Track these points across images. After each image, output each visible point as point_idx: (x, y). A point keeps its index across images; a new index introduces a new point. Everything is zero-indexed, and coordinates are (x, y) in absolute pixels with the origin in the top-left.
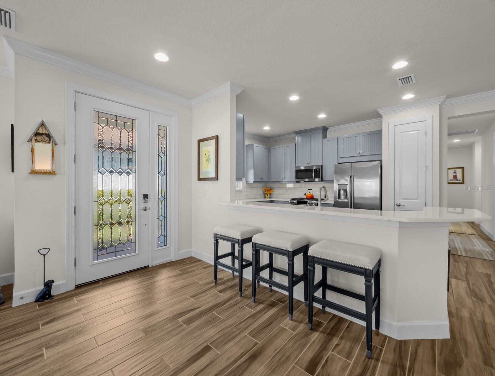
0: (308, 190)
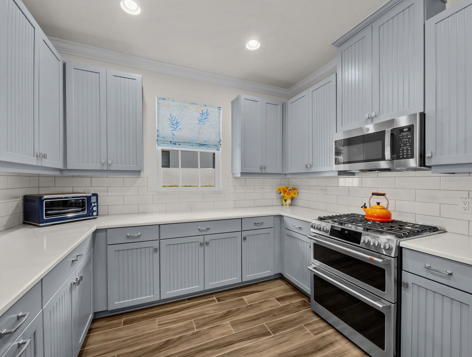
0: (373, 194)
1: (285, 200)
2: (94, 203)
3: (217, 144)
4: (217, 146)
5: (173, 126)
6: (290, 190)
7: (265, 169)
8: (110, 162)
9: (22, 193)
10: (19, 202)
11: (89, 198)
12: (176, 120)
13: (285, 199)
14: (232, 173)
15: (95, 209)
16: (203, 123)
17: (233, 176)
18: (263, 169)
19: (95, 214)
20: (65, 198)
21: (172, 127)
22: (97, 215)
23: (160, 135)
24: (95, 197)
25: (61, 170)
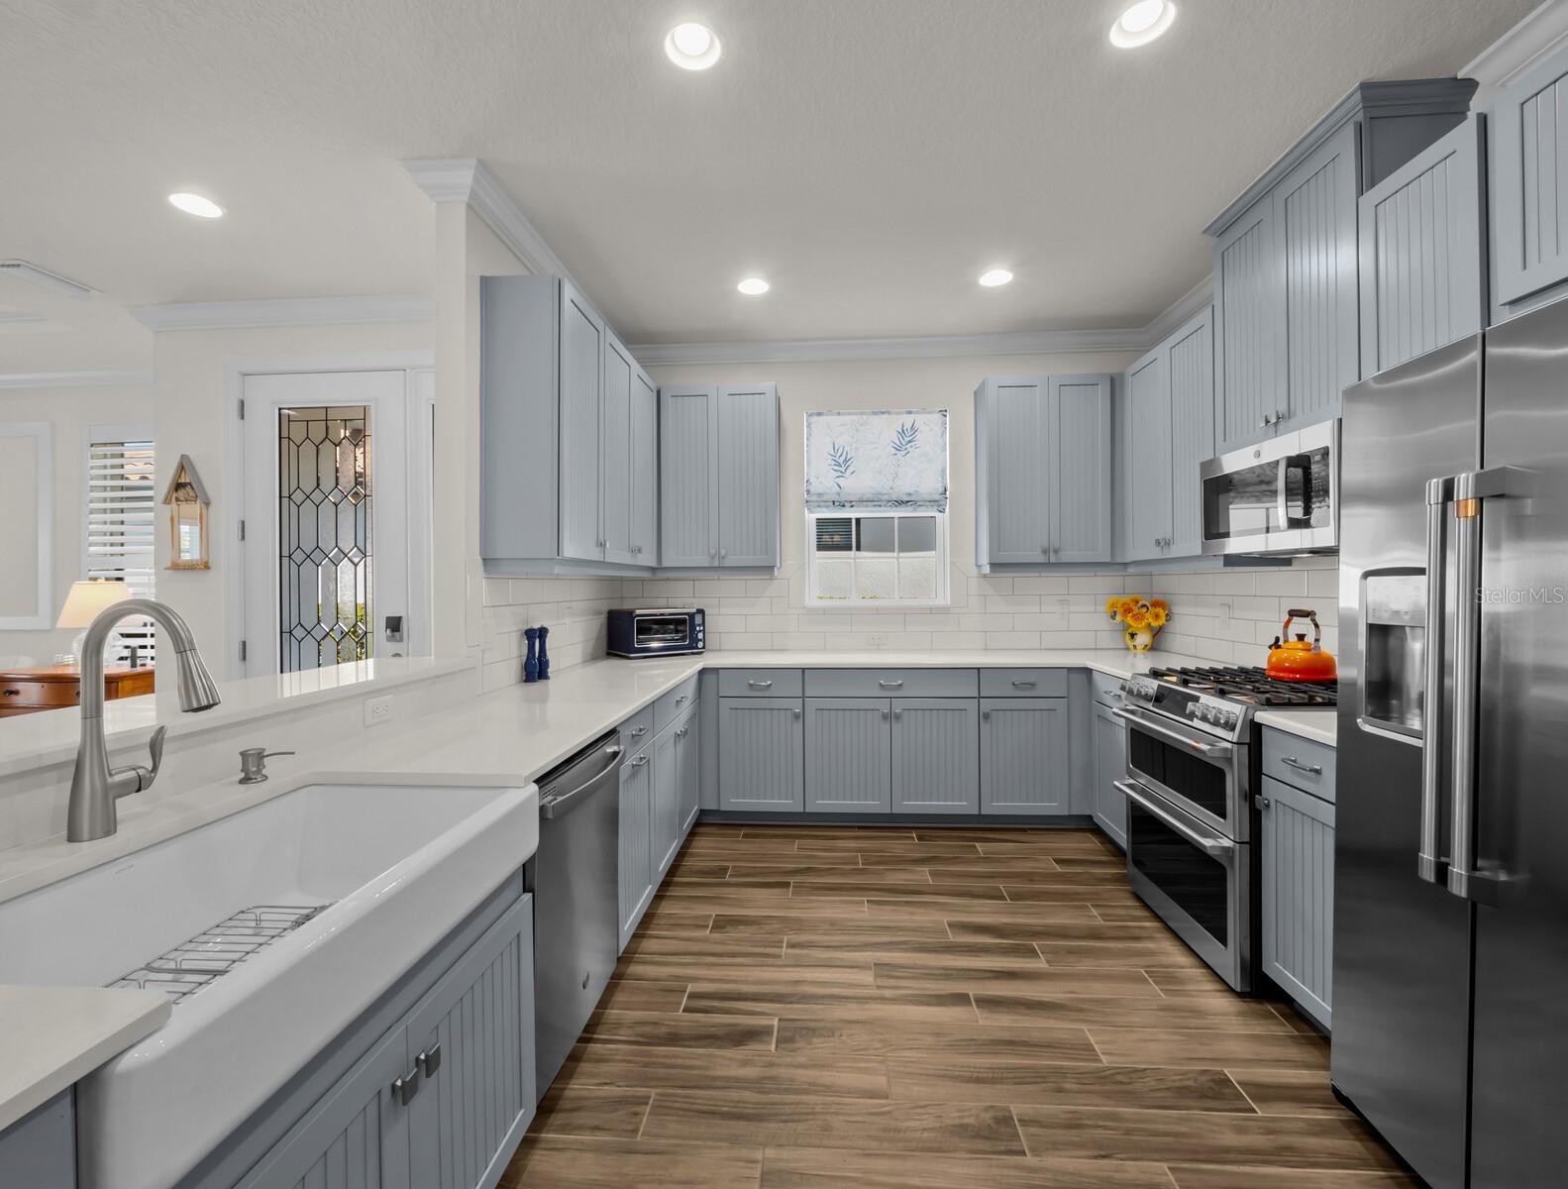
1: (1133, 636)
2: (699, 625)
3: (937, 497)
4: (938, 503)
5: (837, 468)
6: (1143, 606)
7: (1060, 553)
8: (723, 552)
9: (606, 606)
10: (603, 619)
11: (692, 616)
12: (844, 454)
13: (1130, 631)
14: (977, 566)
15: (700, 636)
16: (903, 453)
17: (979, 571)
18: (1052, 553)
19: (700, 645)
20: (661, 615)
21: (836, 470)
22: (704, 648)
23: (812, 491)
24: (701, 615)
25: (653, 569)
